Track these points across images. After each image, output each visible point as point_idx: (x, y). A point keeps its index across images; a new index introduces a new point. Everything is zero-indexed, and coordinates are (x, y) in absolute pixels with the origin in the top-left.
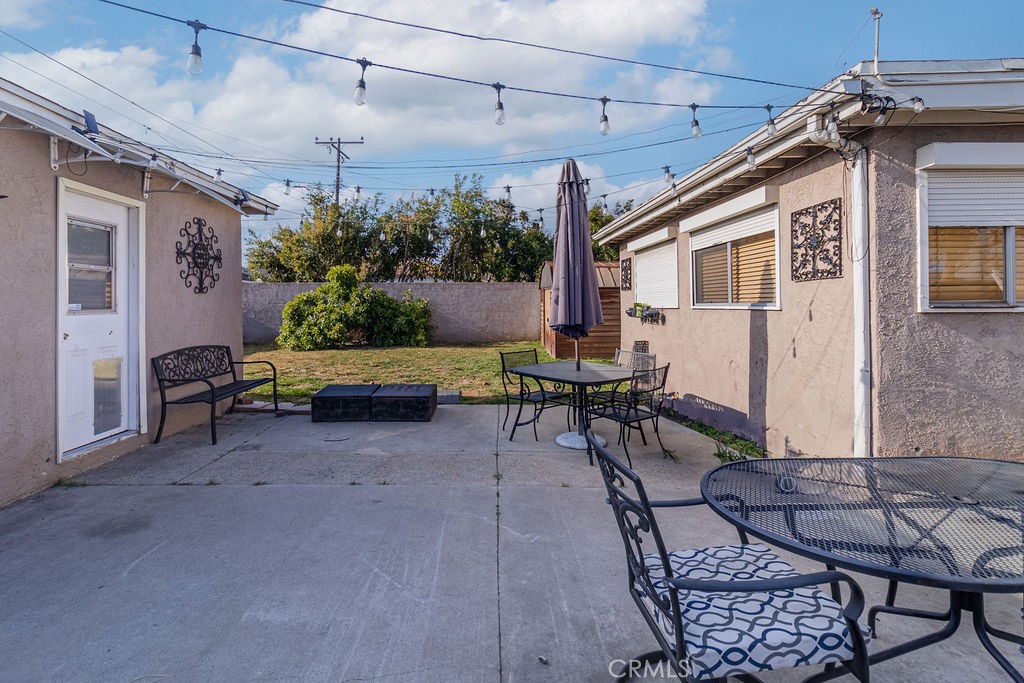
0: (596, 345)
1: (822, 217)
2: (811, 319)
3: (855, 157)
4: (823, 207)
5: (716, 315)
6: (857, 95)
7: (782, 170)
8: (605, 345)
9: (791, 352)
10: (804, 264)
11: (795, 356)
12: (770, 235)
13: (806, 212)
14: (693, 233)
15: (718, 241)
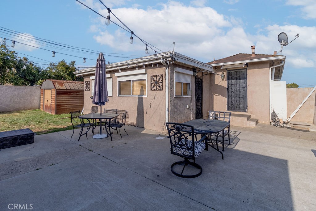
0: (71, 109)
1: (158, 78)
2: (155, 99)
3: (167, 67)
4: (159, 76)
5: (127, 98)
6: (171, 57)
7: (148, 66)
8: (74, 109)
9: (150, 106)
10: (153, 87)
11: (151, 107)
12: (145, 80)
13: (154, 76)
14: (118, 77)
15: (128, 80)
